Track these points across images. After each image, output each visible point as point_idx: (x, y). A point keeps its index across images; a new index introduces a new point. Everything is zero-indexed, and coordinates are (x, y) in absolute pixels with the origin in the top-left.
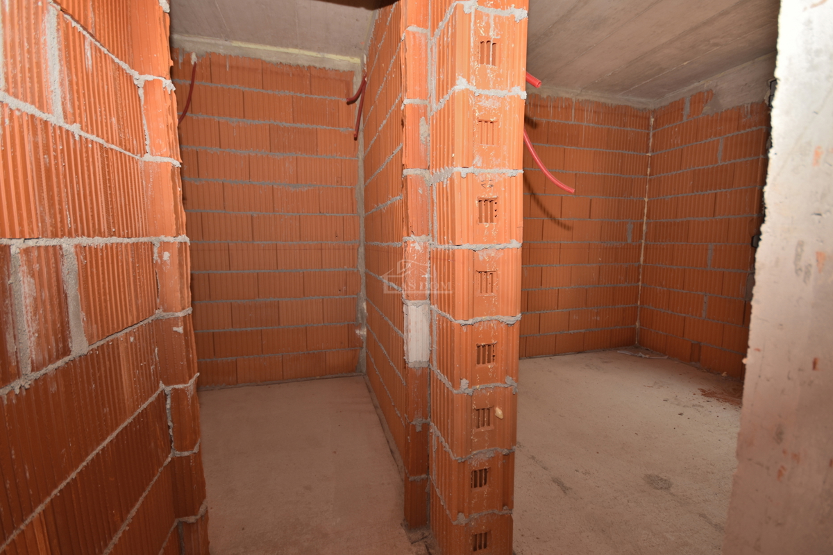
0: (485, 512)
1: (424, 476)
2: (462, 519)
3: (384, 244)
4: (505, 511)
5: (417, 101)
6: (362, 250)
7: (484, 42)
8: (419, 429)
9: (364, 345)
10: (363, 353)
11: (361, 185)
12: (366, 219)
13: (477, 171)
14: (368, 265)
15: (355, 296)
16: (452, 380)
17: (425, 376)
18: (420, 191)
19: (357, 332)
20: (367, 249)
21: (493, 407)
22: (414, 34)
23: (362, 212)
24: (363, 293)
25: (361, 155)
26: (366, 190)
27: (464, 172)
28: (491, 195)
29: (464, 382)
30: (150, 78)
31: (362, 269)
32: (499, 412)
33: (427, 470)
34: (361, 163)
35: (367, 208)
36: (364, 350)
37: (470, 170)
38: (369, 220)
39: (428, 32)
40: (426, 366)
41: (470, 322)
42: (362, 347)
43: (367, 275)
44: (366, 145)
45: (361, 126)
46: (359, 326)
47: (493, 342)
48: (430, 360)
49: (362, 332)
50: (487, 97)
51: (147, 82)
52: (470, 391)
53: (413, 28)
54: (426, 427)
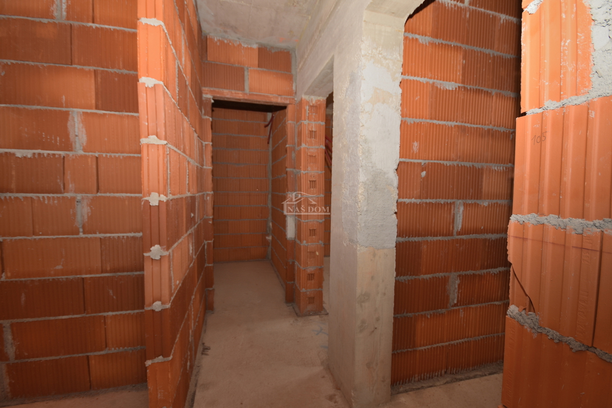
0: (312, 290)
1: (292, 282)
2: (304, 290)
3: (281, 194)
4: (320, 289)
5: (291, 145)
6: (270, 196)
7: (311, 132)
8: (291, 263)
9: (270, 245)
10: (270, 249)
11: (270, 164)
12: (273, 181)
13: (309, 172)
14: (273, 204)
15: (266, 219)
16: (301, 241)
17: (293, 243)
18: (292, 176)
19: (267, 238)
20: (273, 195)
21: (315, 251)
22: (290, 124)
23: (270, 177)
24: (270, 218)
25: (270, 149)
26: (273, 166)
27: (304, 172)
28: (314, 179)
29: (305, 242)
30: (207, 143)
31: (270, 206)
32: (317, 253)
33: (294, 280)
34: (270, 153)
35: (273, 175)
36: (270, 247)
37: (306, 172)
38: (274, 182)
39: (295, 123)
40: (293, 239)
41: (306, 221)
42: (269, 246)
43: (273, 209)
44: (273, 146)
45: (271, 135)
46: (268, 235)
47: (315, 228)
48: (295, 238)
49: (269, 238)
50: (312, 149)
51: (206, 144)
52: (306, 244)
53: (290, 122)
54: (293, 263)
